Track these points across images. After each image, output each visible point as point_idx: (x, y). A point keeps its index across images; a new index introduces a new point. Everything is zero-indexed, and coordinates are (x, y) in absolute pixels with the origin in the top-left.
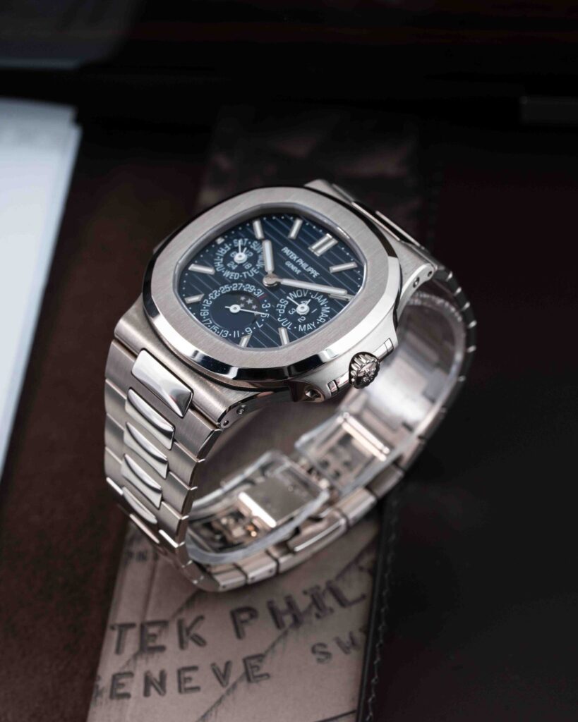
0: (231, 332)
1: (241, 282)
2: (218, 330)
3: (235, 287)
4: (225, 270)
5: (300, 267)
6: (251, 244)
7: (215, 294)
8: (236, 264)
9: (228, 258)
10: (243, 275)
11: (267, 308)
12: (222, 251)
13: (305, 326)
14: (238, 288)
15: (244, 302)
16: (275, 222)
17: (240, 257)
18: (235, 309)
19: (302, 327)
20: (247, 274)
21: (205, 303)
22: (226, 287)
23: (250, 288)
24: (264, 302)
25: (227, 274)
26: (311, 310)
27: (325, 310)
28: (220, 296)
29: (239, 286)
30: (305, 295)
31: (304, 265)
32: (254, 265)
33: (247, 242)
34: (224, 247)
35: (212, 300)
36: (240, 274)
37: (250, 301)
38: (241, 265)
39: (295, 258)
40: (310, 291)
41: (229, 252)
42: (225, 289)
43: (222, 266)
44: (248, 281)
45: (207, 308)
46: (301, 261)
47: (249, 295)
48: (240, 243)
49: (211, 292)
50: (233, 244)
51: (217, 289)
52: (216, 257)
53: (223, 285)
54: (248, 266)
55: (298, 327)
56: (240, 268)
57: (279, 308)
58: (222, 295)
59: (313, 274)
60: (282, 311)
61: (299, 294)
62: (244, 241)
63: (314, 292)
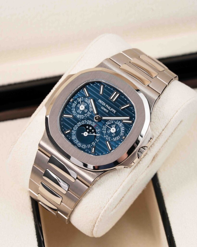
0: (87, 146)
1: (85, 120)
2: (81, 145)
3: (83, 123)
4: (77, 114)
5: (107, 109)
6: (85, 99)
7: (76, 128)
8: (81, 110)
9: (77, 108)
10: (85, 116)
11: (98, 132)
12: (74, 105)
13: (116, 138)
14: (84, 123)
15: (88, 129)
16: (92, 87)
17: (82, 107)
18: (86, 134)
19: (115, 139)
20: (86, 115)
21: (73, 133)
22: (79, 123)
23: (89, 122)
24: (97, 129)
25: (78, 116)
26: (116, 130)
27: (122, 129)
28: (78, 128)
29: (85, 122)
30: (112, 123)
31: (109, 108)
32: (88, 110)
33: (83, 98)
34: (74, 103)
35: (75, 130)
36: (84, 116)
37: (90, 128)
38: (83, 111)
39: (105, 104)
40: (114, 120)
41: (77, 105)
42: (79, 124)
43: (75, 112)
44: (88, 119)
45: (74, 135)
46: (107, 106)
47: (90, 126)
48: (80, 100)
49: (74, 127)
50: (77, 101)
51: (76, 124)
52: (72, 108)
53: (78, 122)
54: (86, 111)
55: (113, 139)
56: (83, 113)
57: (103, 130)
58: (79, 127)
59: (113, 112)
60: (105, 132)
61: (110, 122)
62: (81, 98)
63: (116, 120)
